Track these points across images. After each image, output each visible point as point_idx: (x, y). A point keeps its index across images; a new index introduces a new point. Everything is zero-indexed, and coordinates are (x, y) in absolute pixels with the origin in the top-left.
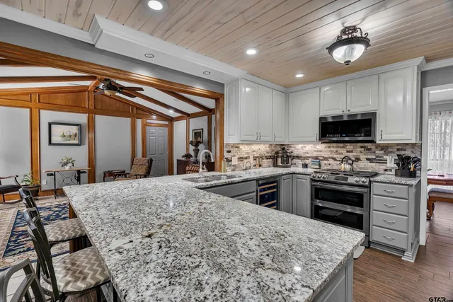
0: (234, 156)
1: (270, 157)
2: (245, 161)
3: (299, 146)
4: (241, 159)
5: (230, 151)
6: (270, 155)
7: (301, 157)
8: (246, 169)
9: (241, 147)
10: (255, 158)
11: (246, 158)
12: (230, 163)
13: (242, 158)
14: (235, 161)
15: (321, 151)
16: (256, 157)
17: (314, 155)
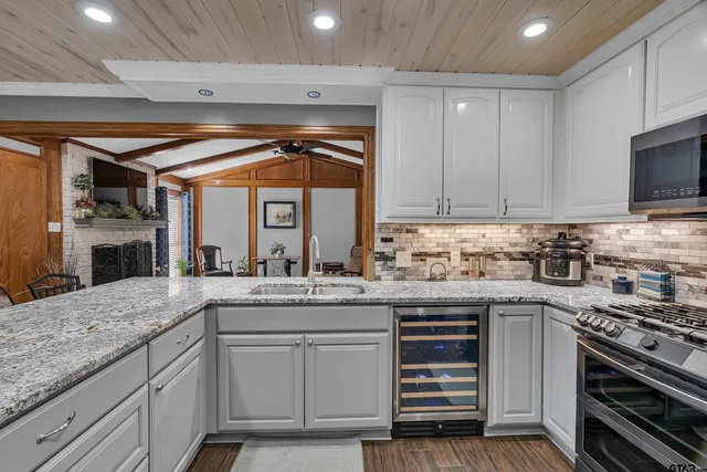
0: (403, 249)
1: (525, 256)
2: (430, 261)
3: (612, 230)
4: (420, 256)
5: (391, 240)
6: (525, 250)
7: (616, 259)
8: (432, 279)
9: (422, 230)
10: (465, 256)
11: (439, 255)
12: (389, 263)
13: (427, 254)
14: (404, 260)
15: (676, 245)
16: (472, 255)
17: (652, 257)
